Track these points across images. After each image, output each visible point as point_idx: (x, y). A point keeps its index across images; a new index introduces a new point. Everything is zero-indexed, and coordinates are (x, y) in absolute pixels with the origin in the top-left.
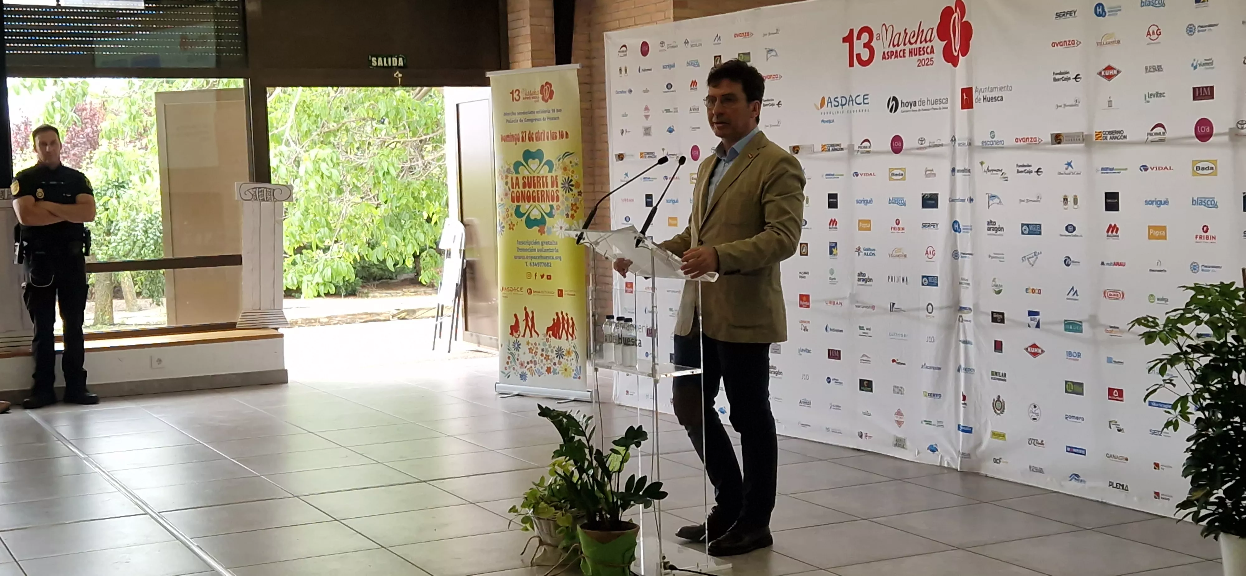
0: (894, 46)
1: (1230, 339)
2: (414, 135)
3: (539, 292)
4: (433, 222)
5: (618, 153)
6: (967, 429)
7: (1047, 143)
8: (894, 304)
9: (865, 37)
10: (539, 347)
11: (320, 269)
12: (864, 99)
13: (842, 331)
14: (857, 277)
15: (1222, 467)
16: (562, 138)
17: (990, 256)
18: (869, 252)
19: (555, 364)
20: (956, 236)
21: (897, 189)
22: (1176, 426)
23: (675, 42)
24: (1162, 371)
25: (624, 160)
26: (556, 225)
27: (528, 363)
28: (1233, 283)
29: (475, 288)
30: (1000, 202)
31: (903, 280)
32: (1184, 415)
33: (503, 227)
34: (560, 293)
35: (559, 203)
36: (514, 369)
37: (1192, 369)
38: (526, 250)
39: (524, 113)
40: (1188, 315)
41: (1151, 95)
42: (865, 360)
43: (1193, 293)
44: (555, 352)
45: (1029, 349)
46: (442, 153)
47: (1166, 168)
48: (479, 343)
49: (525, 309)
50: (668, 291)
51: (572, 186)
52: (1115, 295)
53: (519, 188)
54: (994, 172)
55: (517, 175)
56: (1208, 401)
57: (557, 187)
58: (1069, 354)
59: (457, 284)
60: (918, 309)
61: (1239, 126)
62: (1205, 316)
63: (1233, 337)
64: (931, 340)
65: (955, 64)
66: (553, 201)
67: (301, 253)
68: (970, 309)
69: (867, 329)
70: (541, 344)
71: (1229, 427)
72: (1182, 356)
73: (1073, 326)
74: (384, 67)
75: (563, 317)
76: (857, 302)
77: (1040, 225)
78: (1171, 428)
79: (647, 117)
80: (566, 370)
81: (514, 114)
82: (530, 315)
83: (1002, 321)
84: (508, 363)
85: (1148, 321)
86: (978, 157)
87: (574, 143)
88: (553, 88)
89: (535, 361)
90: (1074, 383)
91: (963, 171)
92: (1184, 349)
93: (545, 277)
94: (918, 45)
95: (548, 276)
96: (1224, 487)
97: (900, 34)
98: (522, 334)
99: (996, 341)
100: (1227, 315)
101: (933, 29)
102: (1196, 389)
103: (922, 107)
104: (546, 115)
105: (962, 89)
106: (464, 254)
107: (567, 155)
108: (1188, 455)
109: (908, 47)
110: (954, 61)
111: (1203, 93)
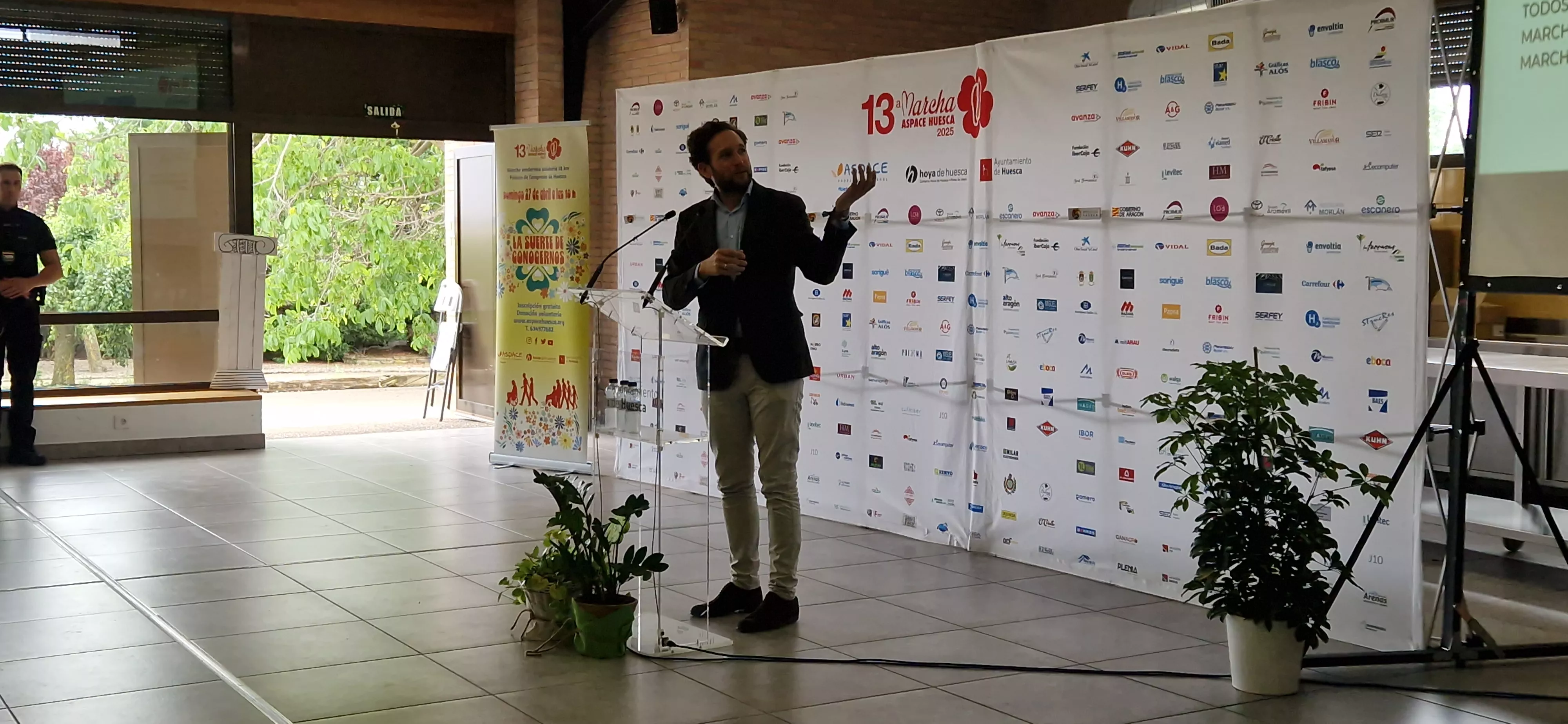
0: (914, 114)
1: (1240, 419)
2: (411, 191)
3: (539, 358)
4: (428, 285)
5: (627, 215)
6: (978, 508)
7: (1065, 218)
8: (907, 379)
9: (885, 104)
10: (537, 416)
11: (303, 331)
12: (882, 168)
13: (852, 405)
14: (871, 350)
15: (1229, 548)
16: (569, 197)
17: (1005, 331)
18: (884, 324)
19: (554, 434)
20: (971, 312)
21: (913, 261)
22: (1185, 505)
23: (689, 102)
24: (1173, 450)
25: (634, 222)
26: (559, 288)
27: (525, 433)
28: (1244, 363)
29: (471, 354)
30: (1017, 277)
31: (917, 354)
32: (1194, 495)
33: (503, 289)
35: (563, 265)
36: (510, 438)
37: (1203, 448)
38: (527, 314)
39: (530, 170)
40: (1200, 394)
41: (1168, 173)
42: (877, 435)
43: (1205, 371)
44: (555, 422)
45: (1042, 427)
46: (440, 213)
47: (1181, 246)
48: (474, 412)
49: (524, 375)
50: (677, 360)
51: (578, 247)
52: (1128, 374)
53: (521, 248)
54: (1011, 246)
55: (520, 235)
56: (1218, 481)
57: (562, 248)
58: (1082, 433)
59: (452, 349)
60: (932, 384)
61: (1255, 207)
62: (1217, 396)
63: (1243, 416)
64: (944, 416)
65: (975, 135)
66: (557, 263)
67: (283, 314)
68: (984, 385)
69: (879, 404)
70: (540, 412)
71: (1238, 507)
72: (1193, 435)
73: (1085, 404)
74: (380, 116)
75: (564, 385)
76: (871, 375)
77: (1056, 301)
78: (1181, 507)
79: (658, 178)
80: (565, 440)
81: (518, 170)
82: (529, 382)
83: (1016, 398)
84: (503, 432)
85: (1160, 399)
86: (995, 231)
87: (581, 203)
88: (560, 145)
89: (533, 431)
90: (1086, 463)
91: (982, 244)
92: (1196, 427)
93: (546, 342)
94: (938, 114)
95: (549, 341)
96: (1231, 568)
97: (920, 102)
98: (520, 402)
99: (1008, 419)
100: (1238, 394)
101: (953, 99)
102: (1206, 468)
103: (941, 178)
104: (552, 173)
105: (982, 161)
106: (460, 317)
107: (573, 215)
108: (1197, 535)
109: (929, 115)
110: (974, 132)
111: (1219, 172)
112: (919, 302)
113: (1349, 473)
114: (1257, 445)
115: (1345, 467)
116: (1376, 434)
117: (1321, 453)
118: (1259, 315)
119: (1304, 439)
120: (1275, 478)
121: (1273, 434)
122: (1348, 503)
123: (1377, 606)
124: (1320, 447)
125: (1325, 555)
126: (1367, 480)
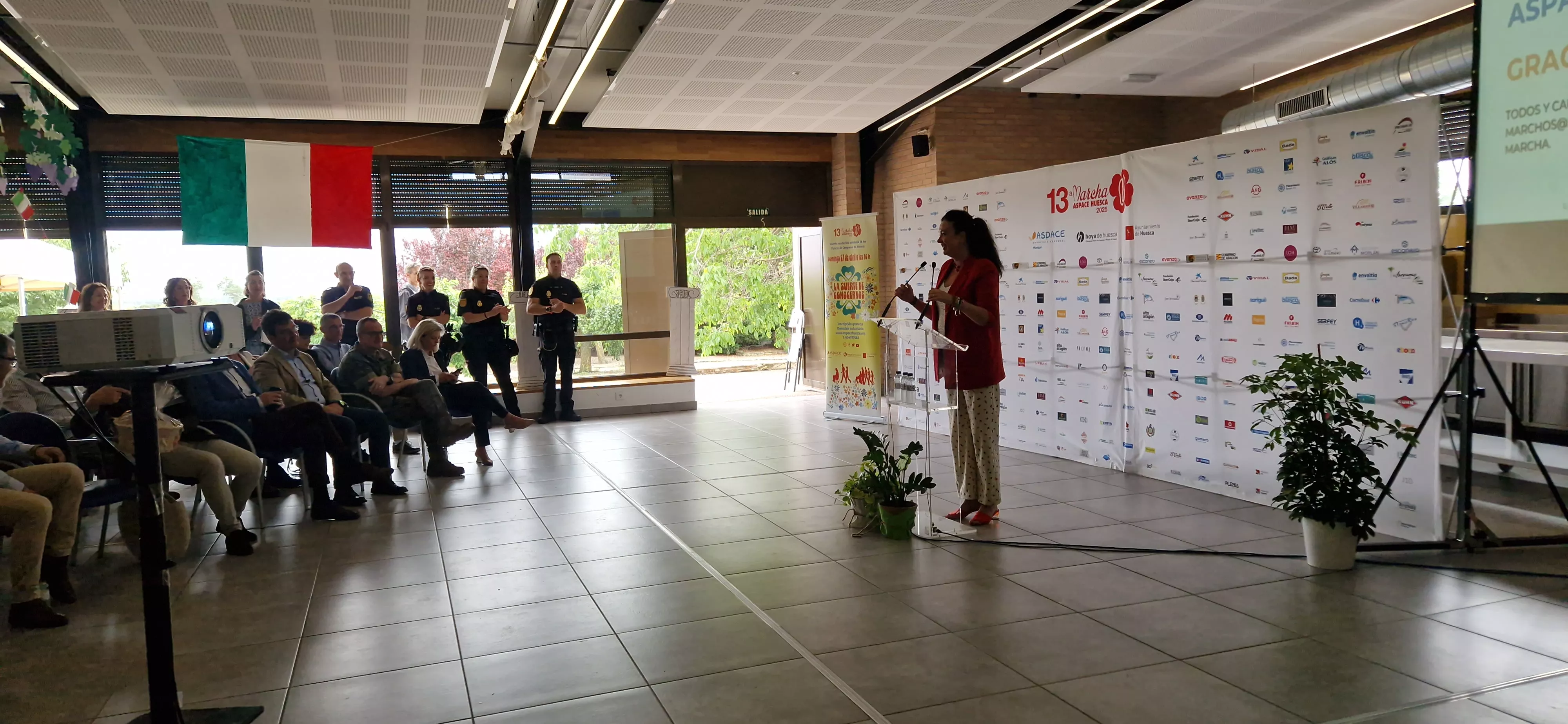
0: (1081, 200)
1: (1309, 391)
2: (773, 255)
3: (851, 355)
4: (784, 310)
5: (902, 268)
6: (1130, 445)
7: (1184, 262)
8: (1081, 364)
9: (1062, 194)
10: (851, 389)
11: (713, 338)
12: (1062, 234)
13: (1046, 381)
14: (1056, 347)
15: (1304, 475)
16: (867, 258)
17: (1145, 334)
18: (1065, 331)
19: (861, 400)
20: (1122, 321)
21: (1083, 291)
22: (1272, 447)
23: (938, 198)
24: (1263, 411)
25: (906, 272)
26: (862, 313)
27: (844, 399)
28: (1311, 354)
29: (810, 352)
30: (1152, 300)
31: (1087, 349)
32: (1278, 440)
33: (829, 314)
34: (865, 356)
35: (864, 299)
36: (835, 402)
37: (1284, 410)
38: (843, 329)
39: (843, 243)
40: (1281, 375)
41: (1254, 231)
42: (1063, 400)
43: (1284, 360)
44: (861, 393)
45: (1171, 395)
46: (789, 267)
47: (1264, 278)
48: (813, 386)
49: (843, 364)
51: (872, 288)
52: (1230, 360)
53: (839, 290)
54: (1148, 280)
55: (838, 282)
56: (1294, 431)
57: (863, 289)
58: (1199, 398)
59: (799, 349)
60: (1097, 368)
61: (1315, 251)
62: (1292, 375)
63: (1312, 389)
64: (1105, 388)
65: (1122, 212)
66: (860, 298)
67: (703, 328)
68: (1131, 368)
69: (1063, 380)
70: (852, 387)
71: (1309, 448)
72: (1277, 402)
73: (1200, 380)
74: (756, 215)
75: (866, 371)
76: (1056, 363)
77: (1179, 314)
78: (1269, 448)
79: (920, 245)
80: (868, 403)
81: (835, 244)
82: (846, 369)
83: (1153, 376)
84: (832, 399)
85: (1254, 378)
86: (1137, 270)
87: (874, 262)
88: (861, 227)
89: (848, 398)
90: (1201, 417)
91: (1127, 279)
92: (1278, 396)
93: (855, 345)
94: (1097, 199)
95: (857, 345)
96: (1305, 488)
97: (1085, 192)
98: (840, 381)
99: (1148, 389)
100: (1307, 375)
101: (1107, 189)
102: (1286, 423)
103: (1099, 239)
104: (856, 245)
105: (1126, 227)
106: (804, 330)
107: (869, 269)
108: (1281, 466)
109: (1091, 200)
110: (1121, 209)
111: (1290, 229)
112: (1087, 316)
113: (1387, 425)
114: (1321, 407)
115: (1384, 421)
116: (1405, 398)
117: (1366, 412)
118: (1320, 321)
119: (1355, 404)
120: (1334, 429)
121: (1331, 401)
122: (1387, 445)
123: (1408, 512)
124: (1366, 408)
125: (1371, 479)
126: (1400, 429)
